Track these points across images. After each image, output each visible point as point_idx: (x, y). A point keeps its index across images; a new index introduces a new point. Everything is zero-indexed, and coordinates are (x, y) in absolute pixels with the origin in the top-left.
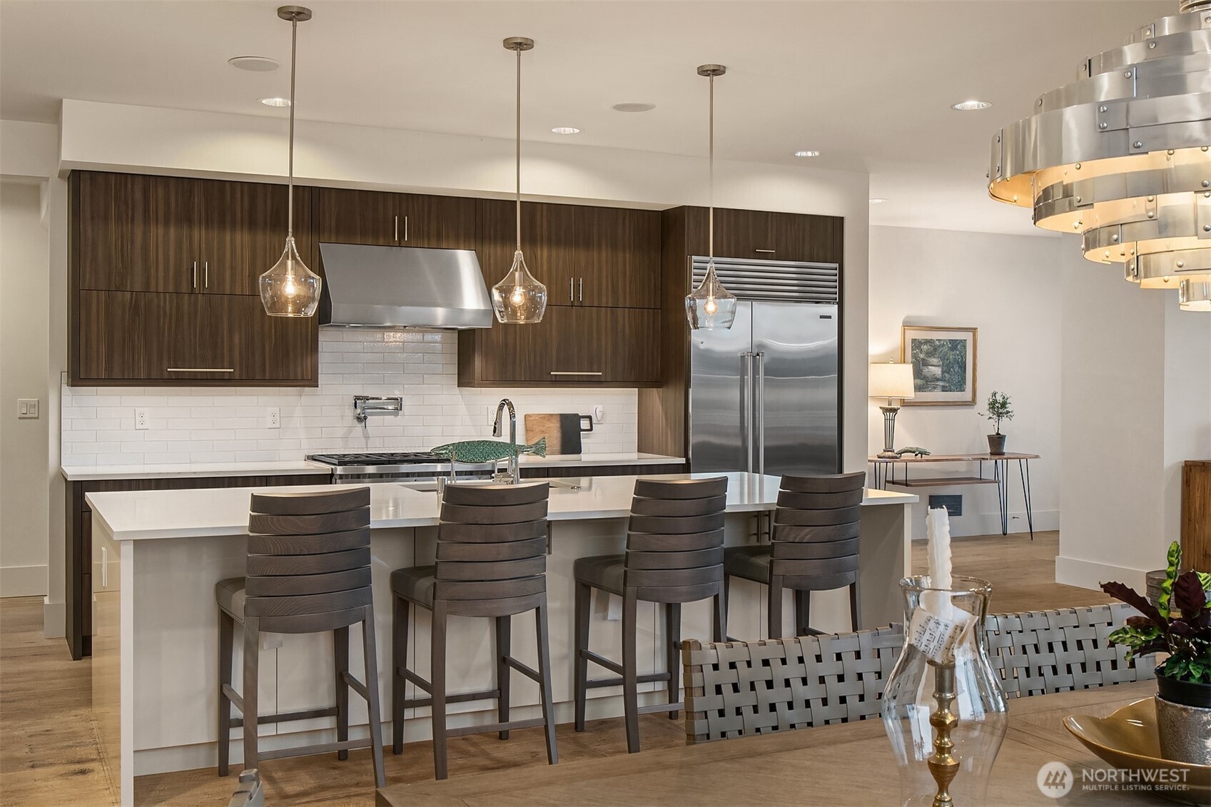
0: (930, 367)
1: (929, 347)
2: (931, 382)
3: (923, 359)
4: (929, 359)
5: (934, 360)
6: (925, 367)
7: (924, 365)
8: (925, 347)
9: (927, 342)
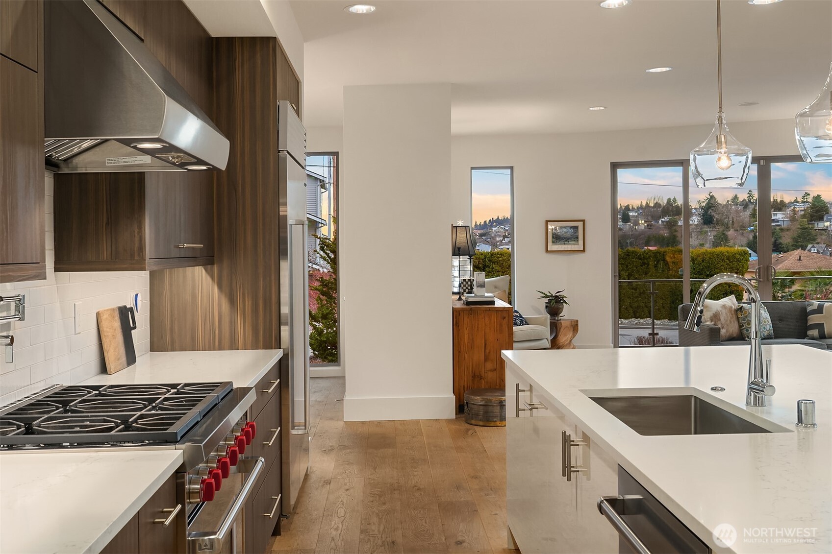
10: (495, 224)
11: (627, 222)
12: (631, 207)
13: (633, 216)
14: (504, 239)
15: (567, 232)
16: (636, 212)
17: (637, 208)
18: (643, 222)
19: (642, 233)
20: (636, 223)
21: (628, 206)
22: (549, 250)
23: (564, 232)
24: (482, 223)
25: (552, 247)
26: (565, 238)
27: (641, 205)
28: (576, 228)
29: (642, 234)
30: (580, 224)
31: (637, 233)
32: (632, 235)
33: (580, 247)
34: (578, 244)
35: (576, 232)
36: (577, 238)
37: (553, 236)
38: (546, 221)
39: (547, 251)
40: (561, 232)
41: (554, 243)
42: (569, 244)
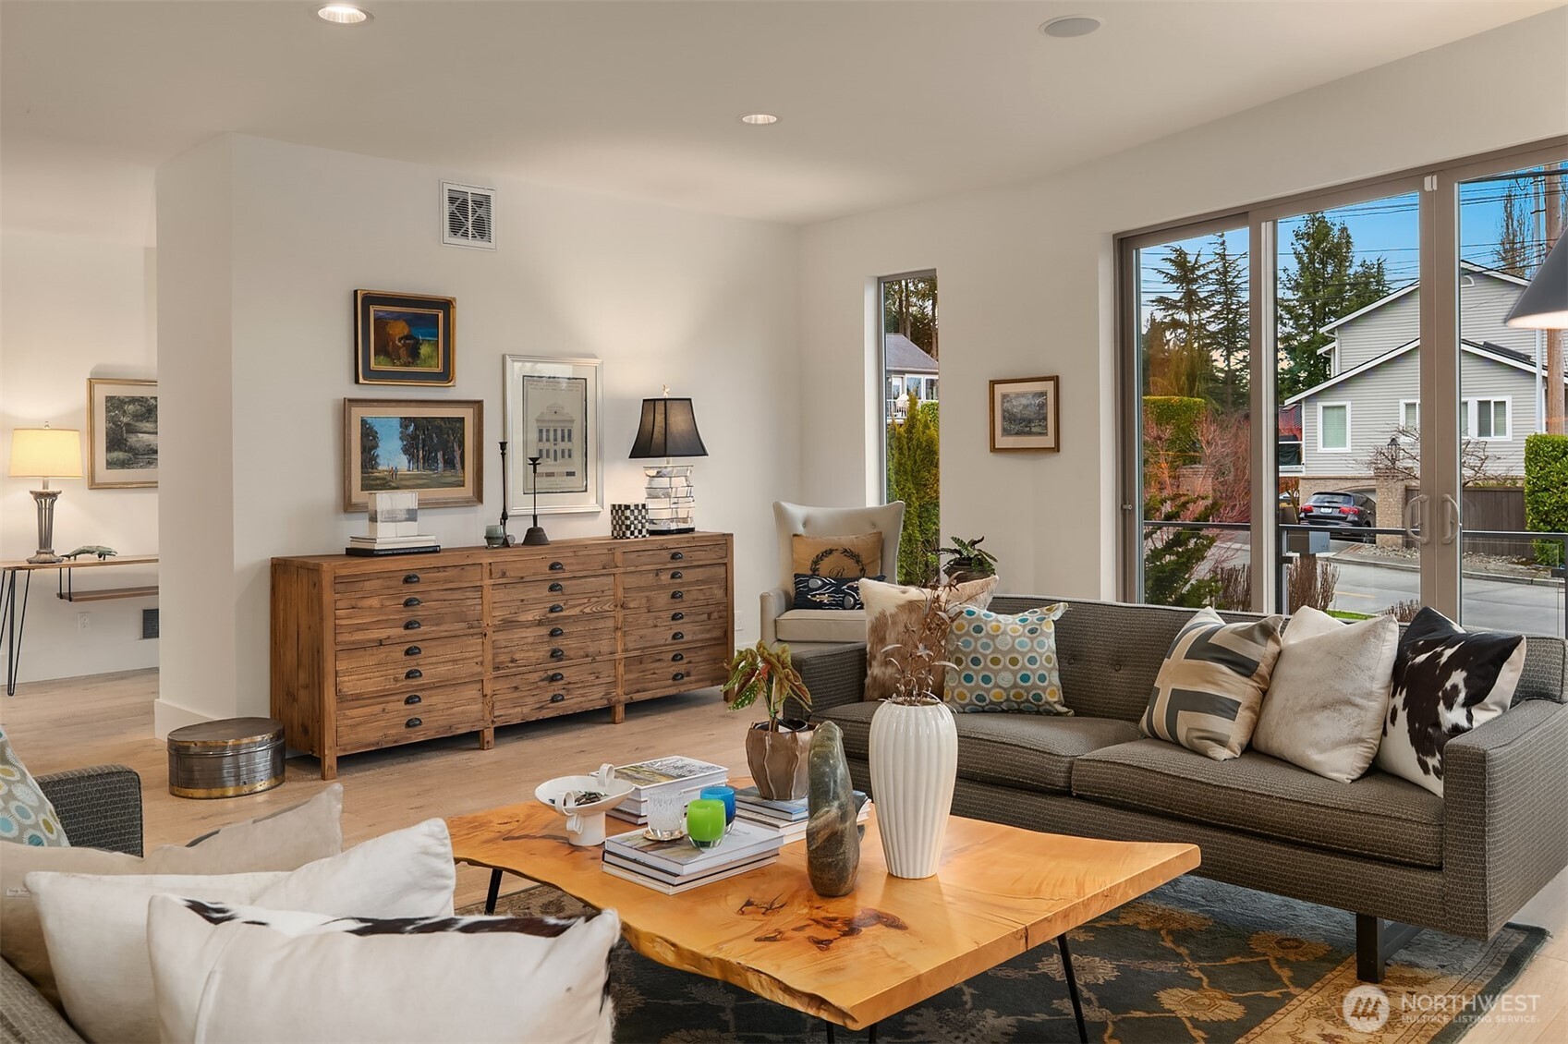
0: (140, 435)
1: (139, 407)
2: (142, 455)
3: (127, 425)
4: (138, 424)
5: (147, 424)
6: (131, 435)
7: (128, 432)
8: (131, 408)
9: (133, 400)
15: (1028, 406)
22: (997, 447)
23: (1022, 407)
25: (1002, 442)
26: (1024, 420)
28: (1041, 396)
30: (1049, 387)
33: (1048, 441)
34: (1046, 434)
35: (1043, 406)
36: (1045, 419)
37: (1004, 418)
38: (990, 381)
39: (994, 449)
40: (1017, 406)
41: (1006, 432)
42: (1030, 433)
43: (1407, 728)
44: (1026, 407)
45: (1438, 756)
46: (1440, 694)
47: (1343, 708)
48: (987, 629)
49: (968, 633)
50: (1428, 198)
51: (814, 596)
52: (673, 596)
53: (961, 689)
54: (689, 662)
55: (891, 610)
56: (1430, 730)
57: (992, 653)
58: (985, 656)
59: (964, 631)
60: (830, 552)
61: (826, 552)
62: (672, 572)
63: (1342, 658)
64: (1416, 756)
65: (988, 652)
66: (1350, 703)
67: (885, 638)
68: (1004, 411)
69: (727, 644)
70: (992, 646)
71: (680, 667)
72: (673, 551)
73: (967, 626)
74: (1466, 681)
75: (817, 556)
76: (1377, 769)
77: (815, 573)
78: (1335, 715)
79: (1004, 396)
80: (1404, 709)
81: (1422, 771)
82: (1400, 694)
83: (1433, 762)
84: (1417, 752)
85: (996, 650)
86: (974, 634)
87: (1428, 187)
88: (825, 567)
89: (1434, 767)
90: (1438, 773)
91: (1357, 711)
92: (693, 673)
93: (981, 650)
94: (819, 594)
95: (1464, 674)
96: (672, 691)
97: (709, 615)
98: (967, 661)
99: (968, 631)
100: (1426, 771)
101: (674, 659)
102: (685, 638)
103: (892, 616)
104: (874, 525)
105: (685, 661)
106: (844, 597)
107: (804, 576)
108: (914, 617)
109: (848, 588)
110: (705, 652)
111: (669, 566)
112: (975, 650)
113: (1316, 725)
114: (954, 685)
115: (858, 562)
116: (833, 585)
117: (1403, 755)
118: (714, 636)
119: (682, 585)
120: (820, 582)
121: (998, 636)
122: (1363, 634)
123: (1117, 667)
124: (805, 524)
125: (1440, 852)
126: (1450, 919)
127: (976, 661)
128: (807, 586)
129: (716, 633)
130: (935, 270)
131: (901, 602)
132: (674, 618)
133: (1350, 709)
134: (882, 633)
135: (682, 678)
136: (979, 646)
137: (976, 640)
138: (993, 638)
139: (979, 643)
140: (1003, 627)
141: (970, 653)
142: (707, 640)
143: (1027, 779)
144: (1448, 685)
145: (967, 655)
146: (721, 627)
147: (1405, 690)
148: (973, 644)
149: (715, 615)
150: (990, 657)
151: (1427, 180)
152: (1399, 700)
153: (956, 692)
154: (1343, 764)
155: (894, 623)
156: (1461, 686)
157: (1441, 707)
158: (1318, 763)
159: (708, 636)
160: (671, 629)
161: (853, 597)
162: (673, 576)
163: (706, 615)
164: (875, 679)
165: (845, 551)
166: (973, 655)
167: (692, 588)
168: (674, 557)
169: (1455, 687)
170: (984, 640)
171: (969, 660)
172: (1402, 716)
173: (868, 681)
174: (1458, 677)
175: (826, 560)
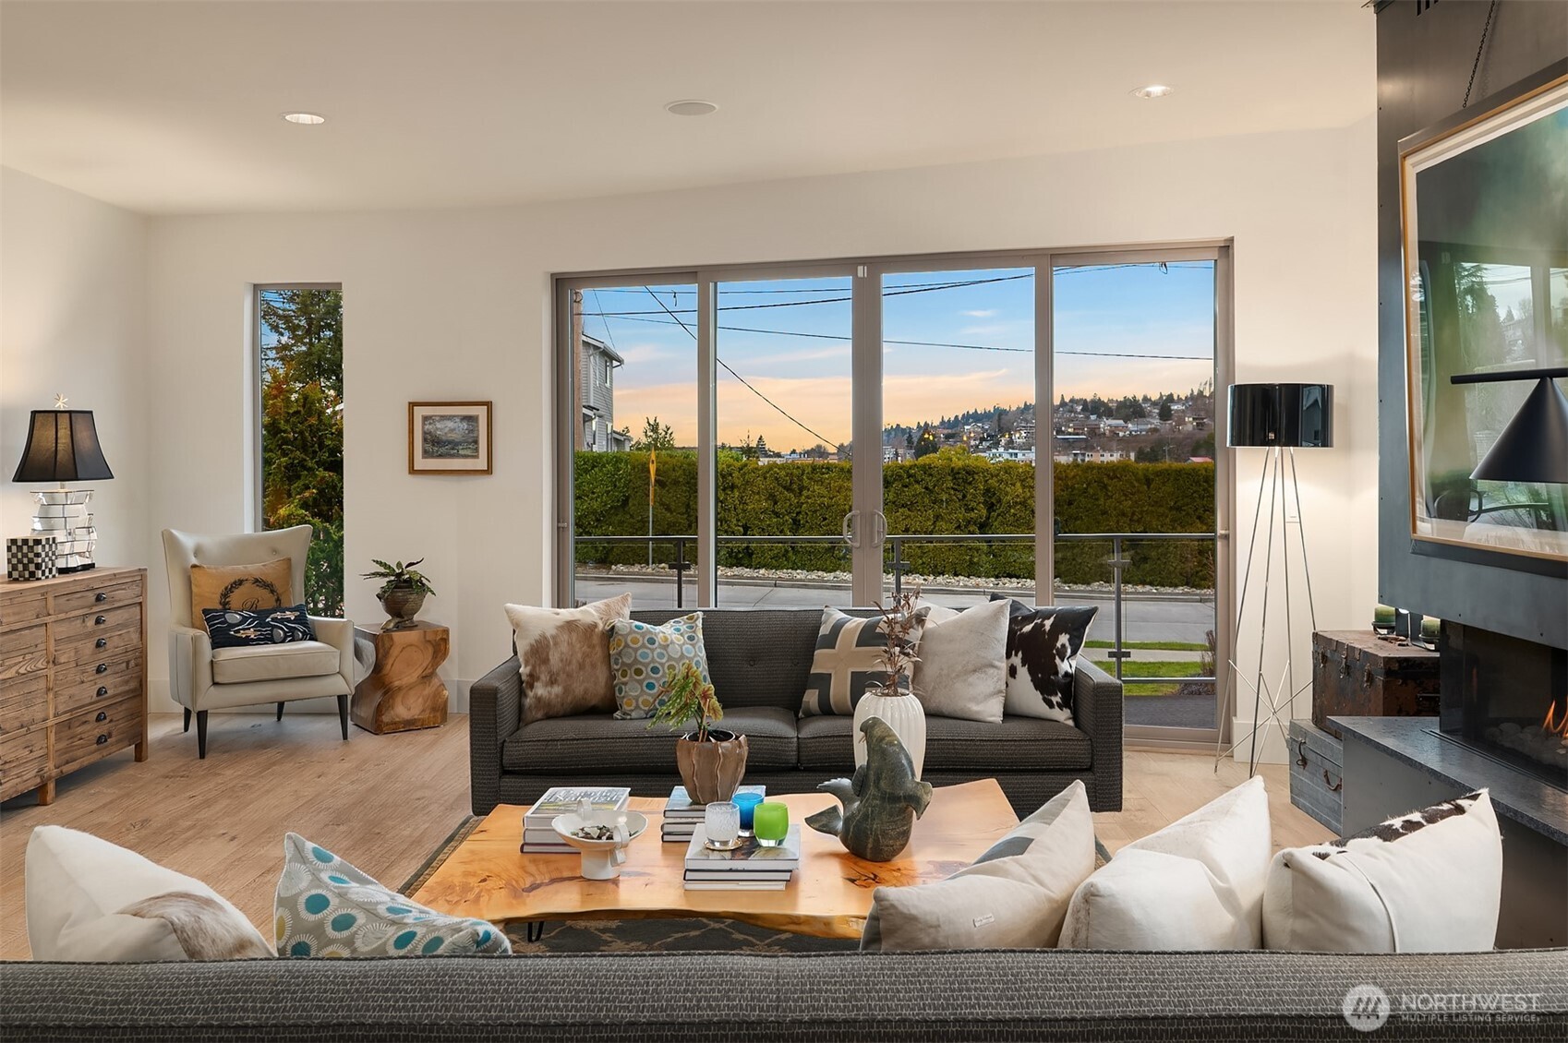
10: (971, 420)
11: (1167, 420)
12: (1175, 398)
13: (1177, 411)
14: (981, 443)
15: (455, 429)
16: (1184, 404)
17: (1186, 398)
18: (1191, 419)
19: (1189, 436)
20: (1181, 422)
21: (1171, 395)
22: (415, 468)
23: (447, 430)
24: (952, 419)
25: (420, 463)
26: (450, 442)
27: (1192, 394)
28: (471, 419)
29: (1188, 438)
30: (481, 412)
31: (1181, 436)
32: (1172, 439)
33: (481, 463)
34: (477, 457)
35: (473, 430)
36: (476, 442)
37: (425, 440)
38: (410, 403)
39: (412, 471)
40: (443, 429)
41: (426, 454)
42: (458, 456)
43: (1030, 678)
44: (452, 430)
45: (1060, 695)
46: (1054, 651)
47: (987, 670)
48: (659, 639)
49: (643, 646)
50: (858, 283)
51: (238, 631)
52: (98, 645)
53: (645, 697)
54: (111, 721)
55: (550, 632)
56: (1052, 677)
57: (667, 661)
58: (662, 665)
59: (640, 644)
60: (240, 583)
61: (235, 583)
62: (95, 617)
63: (982, 634)
64: (1041, 697)
65: (664, 661)
66: (993, 666)
67: (548, 660)
68: (425, 433)
69: (141, 695)
70: (667, 656)
71: (103, 728)
72: (98, 592)
73: (641, 639)
74: (1069, 640)
75: (226, 588)
76: (1009, 714)
77: (225, 606)
78: (983, 675)
79: (425, 419)
80: (1024, 665)
81: (1047, 707)
82: (1016, 655)
83: (1056, 699)
84: (1042, 694)
85: (670, 658)
86: (650, 646)
87: (860, 274)
88: (236, 598)
89: (1057, 702)
90: (1060, 706)
91: (996, 671)
92: (114, 733)
93: (658, 660)
94: (244, 629)
95: (1068, 636)
96: (95, 757)
97: (128, 663)
98: (647, 671)
99: (643, 643)
100: (1051, 705)
101: (98, 719)
102: (110, 692)
103: (554, 637)
104: (275, 551)
105: (107, 720)
106: (271, 631)
107: (216, 611)
108: (574, 636)
109: (273, 620)
110: (124, 707)
111: (95, 609)
112: (653, 660)
113: (970, 685)
114: (636, 694)
115: (272, 592)
116: (255, 619)
117: (1030, 698)
118: (132, 687)
119: (105, 630)
120: (238, 617)
121: (668, 645)
122: (995, 615)
123: (752, 663)
124: (196, 554)
125: (1092, 758)
126: (1100, 802)
127: (655, 670)
128: (225, 622)
129: (133, 685)
130: (341, 284)
131: (559, 624)
132: (99, 671)
133: (991, 671)
134: (545, 654)
135: (106, 741)
136: (655, 656)
137: (653, 650)
138: (665, 647)
139: (655, 653)
140: (669, 637)
141: (649, 664)
142: (127, 692)
143: (762, 762)
144: (1059, 645)
145: (646, 665)
146: (135, 677)
147: (1020, 653)
148: (651, 655)
149: (132, 663)
150: (667, 665)
151: (860, 268)
152: (1017, 660)
153: (640, 700)
154: (992, 711)
155: (556, 644)
156: (1067, 644)
157: (1058, 660)
158: (978, 712)
159: (127, 688)
160: (96, 683)
161: (282, 629)
162: (98, 622)
163: (124, 665)
164: (539, 699)
165: (256, 581)
166: (652, 665)
167: (113, 634)
168: (99, 599)
169: (1063, 646)
170: (659, 650)
171: (649, 669)
172: (1023, 672)
173: (528, 701)
174: (1064, 639)
175: (237, 592)
